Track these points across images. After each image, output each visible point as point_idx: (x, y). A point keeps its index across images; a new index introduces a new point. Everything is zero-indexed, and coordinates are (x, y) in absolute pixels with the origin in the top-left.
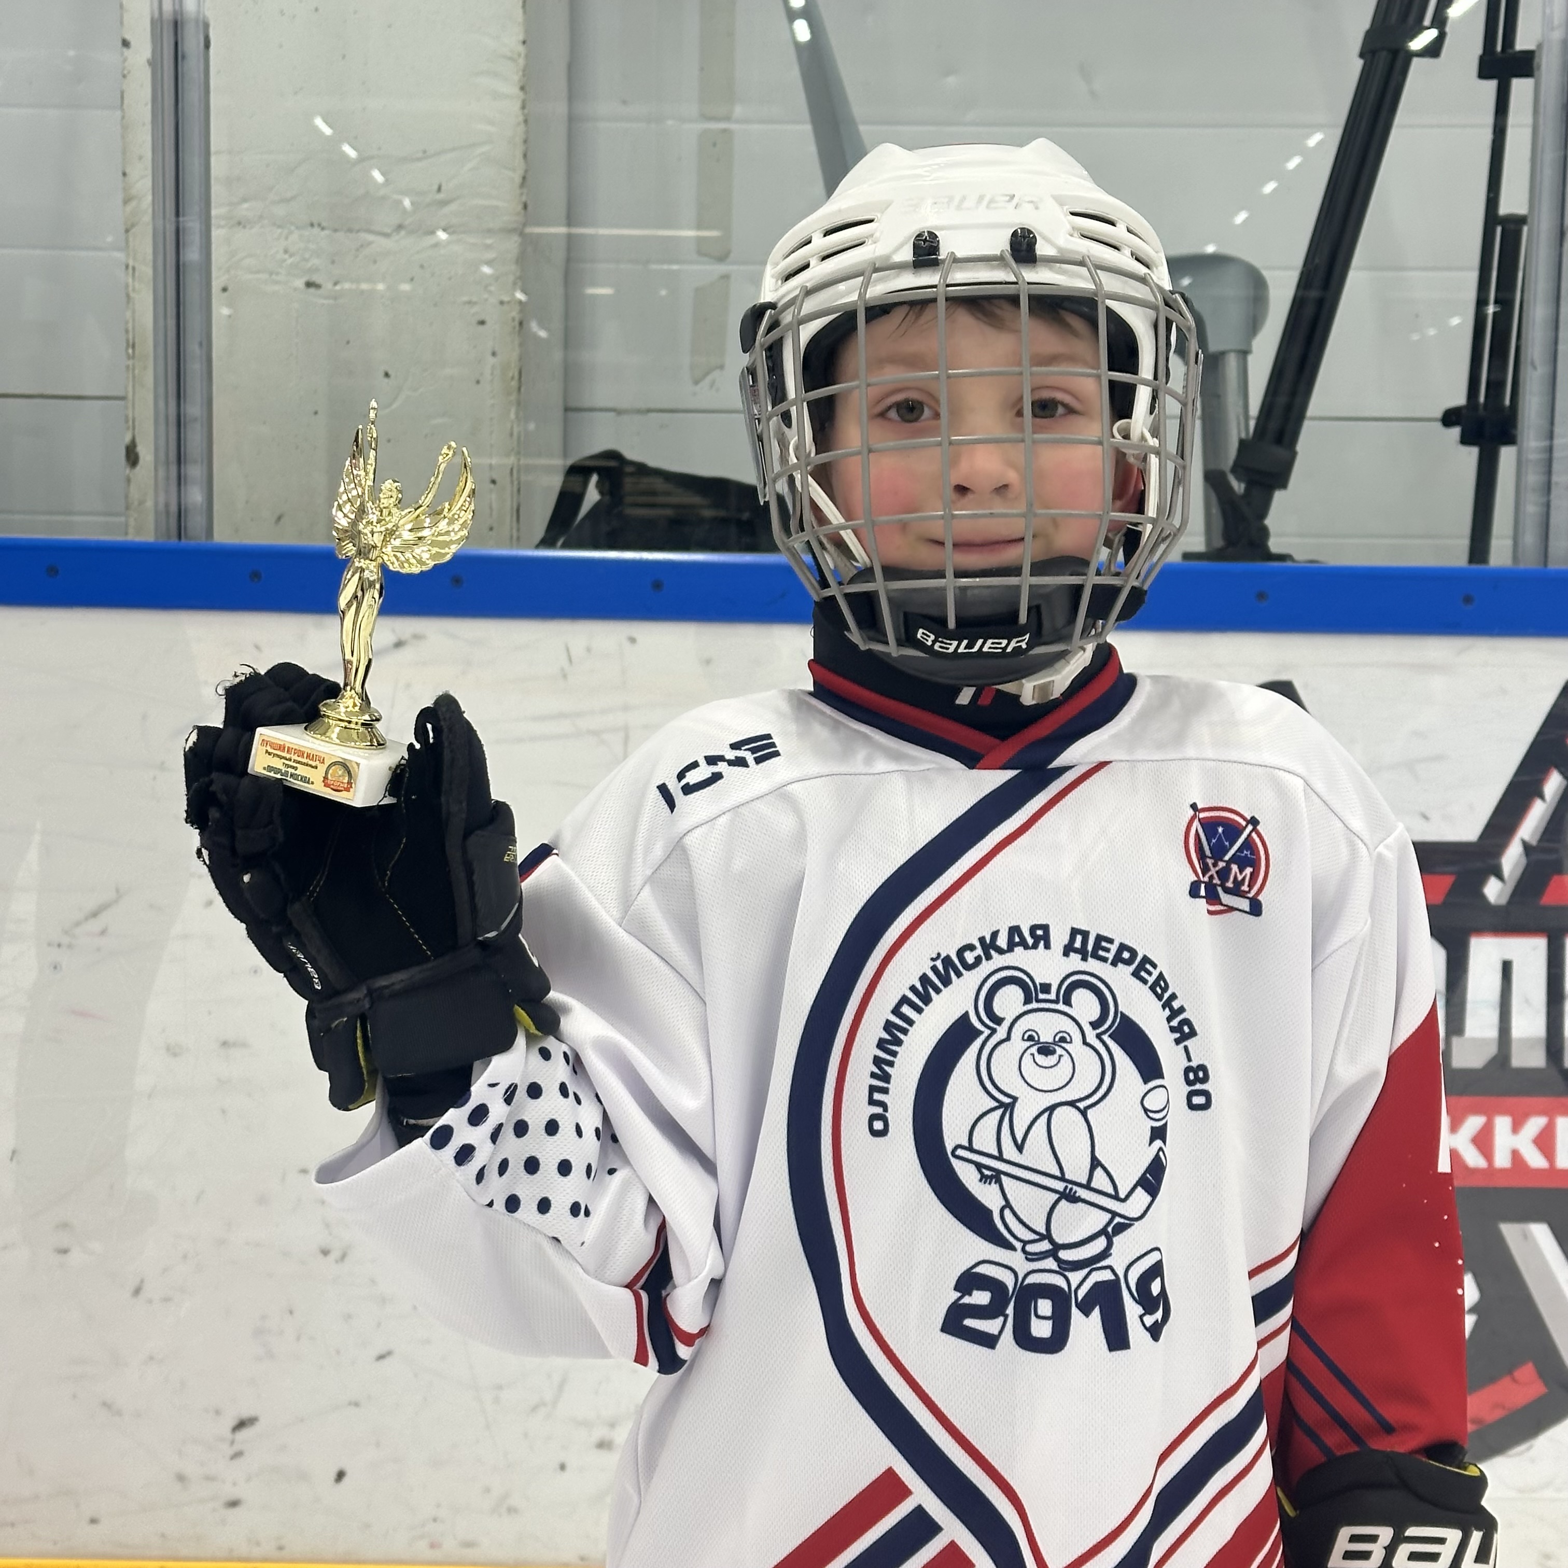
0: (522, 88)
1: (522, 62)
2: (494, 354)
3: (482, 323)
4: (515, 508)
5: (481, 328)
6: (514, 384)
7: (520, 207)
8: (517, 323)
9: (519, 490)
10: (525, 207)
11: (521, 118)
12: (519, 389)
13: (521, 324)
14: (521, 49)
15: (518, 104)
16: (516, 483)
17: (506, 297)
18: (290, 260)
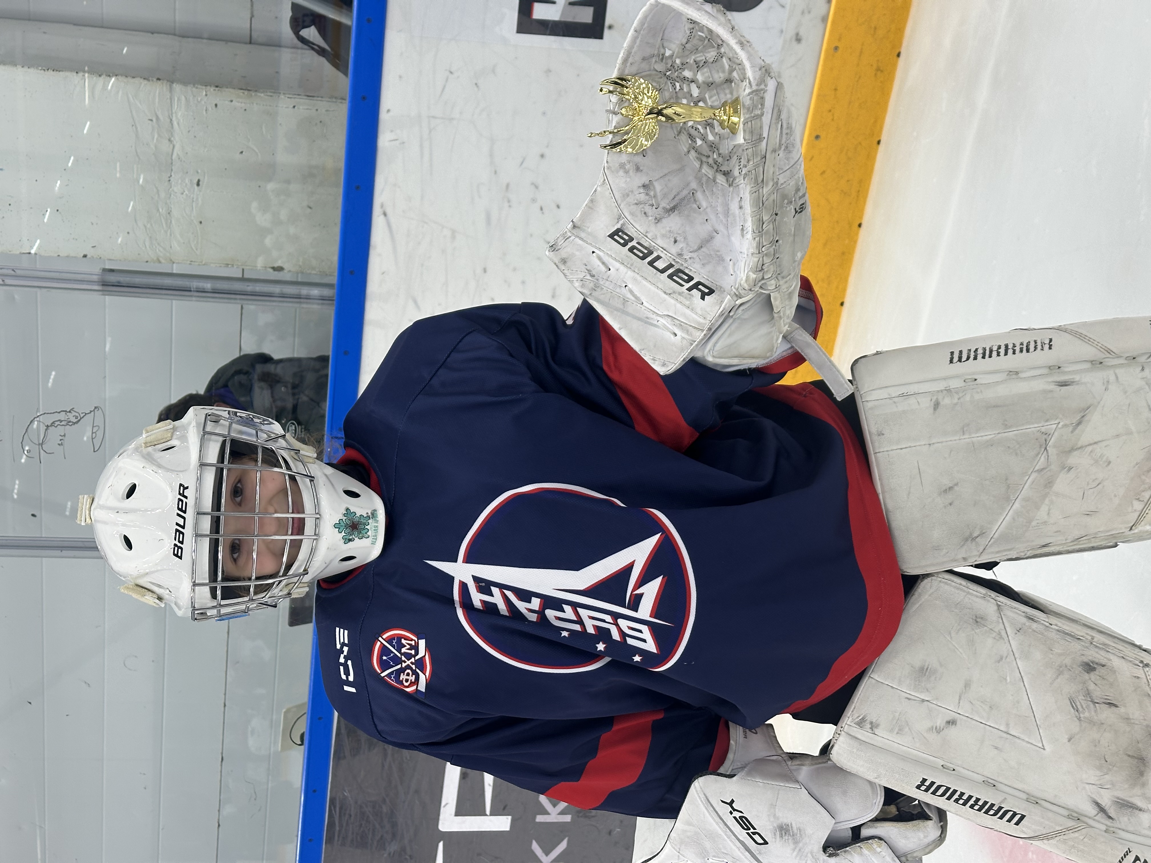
1: (86, 75)
3: (216, 105)
4: (307, 98)
7: (159, 82)
8: (217, 89)
9: (299, 95)
10: (158, 79)
11: (115, 77)
12: (249, 90)
13: (217, 87)
14: (80, 74)
15: (108, 78)
16: (296, 96)
17: (204, 93)
18: (187, 192)
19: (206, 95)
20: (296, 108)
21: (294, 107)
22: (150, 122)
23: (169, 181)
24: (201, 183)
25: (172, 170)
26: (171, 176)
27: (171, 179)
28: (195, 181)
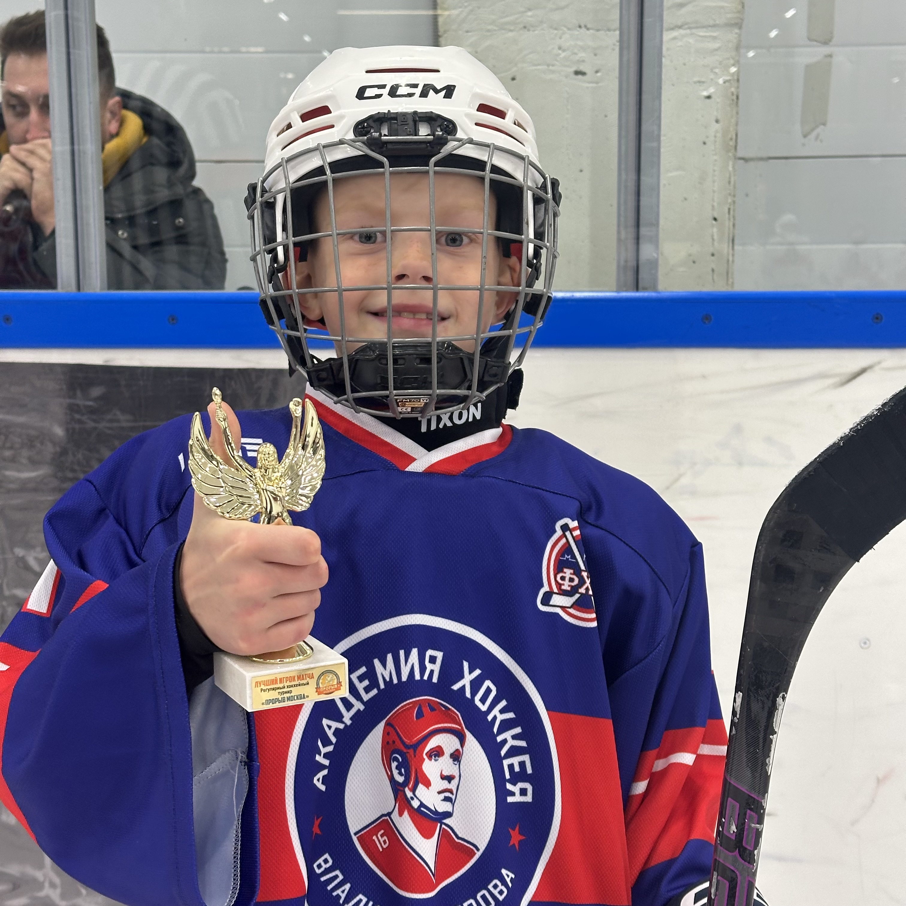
2: (717, 121)
5: (708, 101)
6: (732, 143)
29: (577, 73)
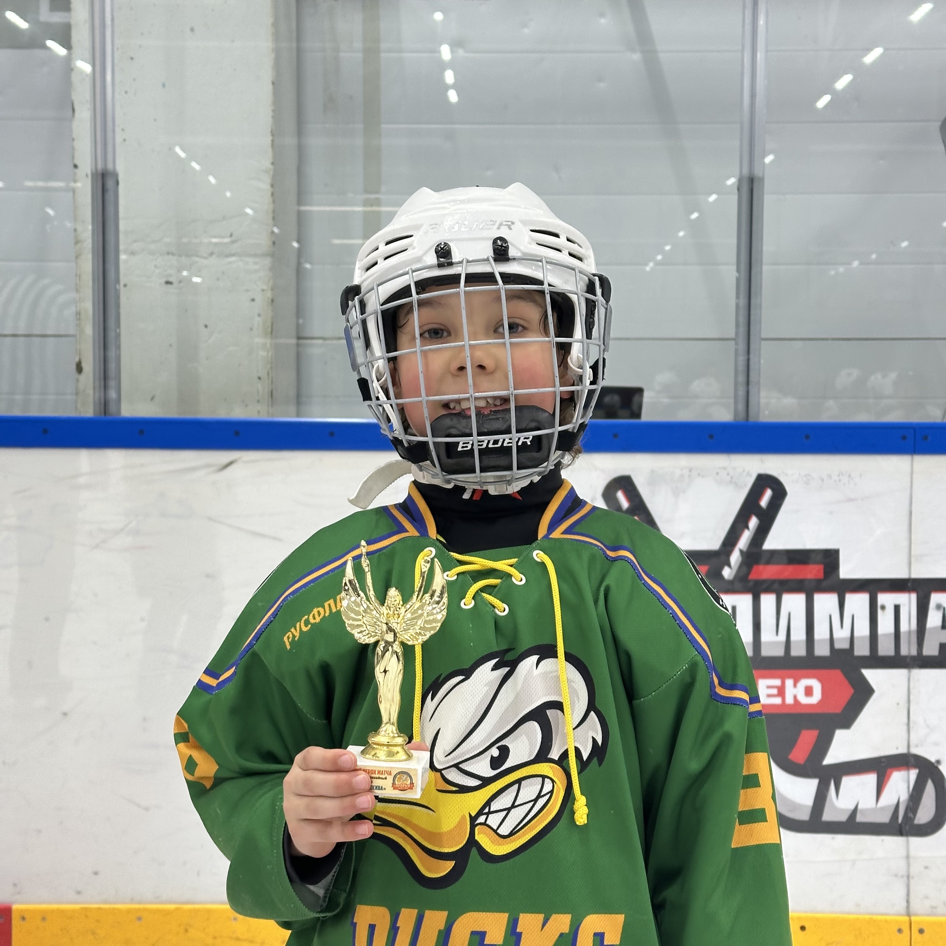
0: (272, 186)
1: (271, 173)
2: (259, 315)
3: (253, 300)
4: (270, 391)
5: (253, 303)
6: (269, 330)
7: (271, 243)
8: (270, 301)
9: (272, 382)
10: (274, 243)
11: (271, 200)
12: (272, 333)
13: (272, 301)
14: (271, 167)
15: (269, 194)
16: (270, 379)
17: (265, 287)
18: (157, 271)
19: (263, 290)
20: (258, 380)
21: (259, 378)
22: (229, 234)
23: (168, 253)
24: (169, 286)
25: (180, 256)
26: (173, 254)
27: (170, 256)
28: (171, 279)
29: (168, 283)
